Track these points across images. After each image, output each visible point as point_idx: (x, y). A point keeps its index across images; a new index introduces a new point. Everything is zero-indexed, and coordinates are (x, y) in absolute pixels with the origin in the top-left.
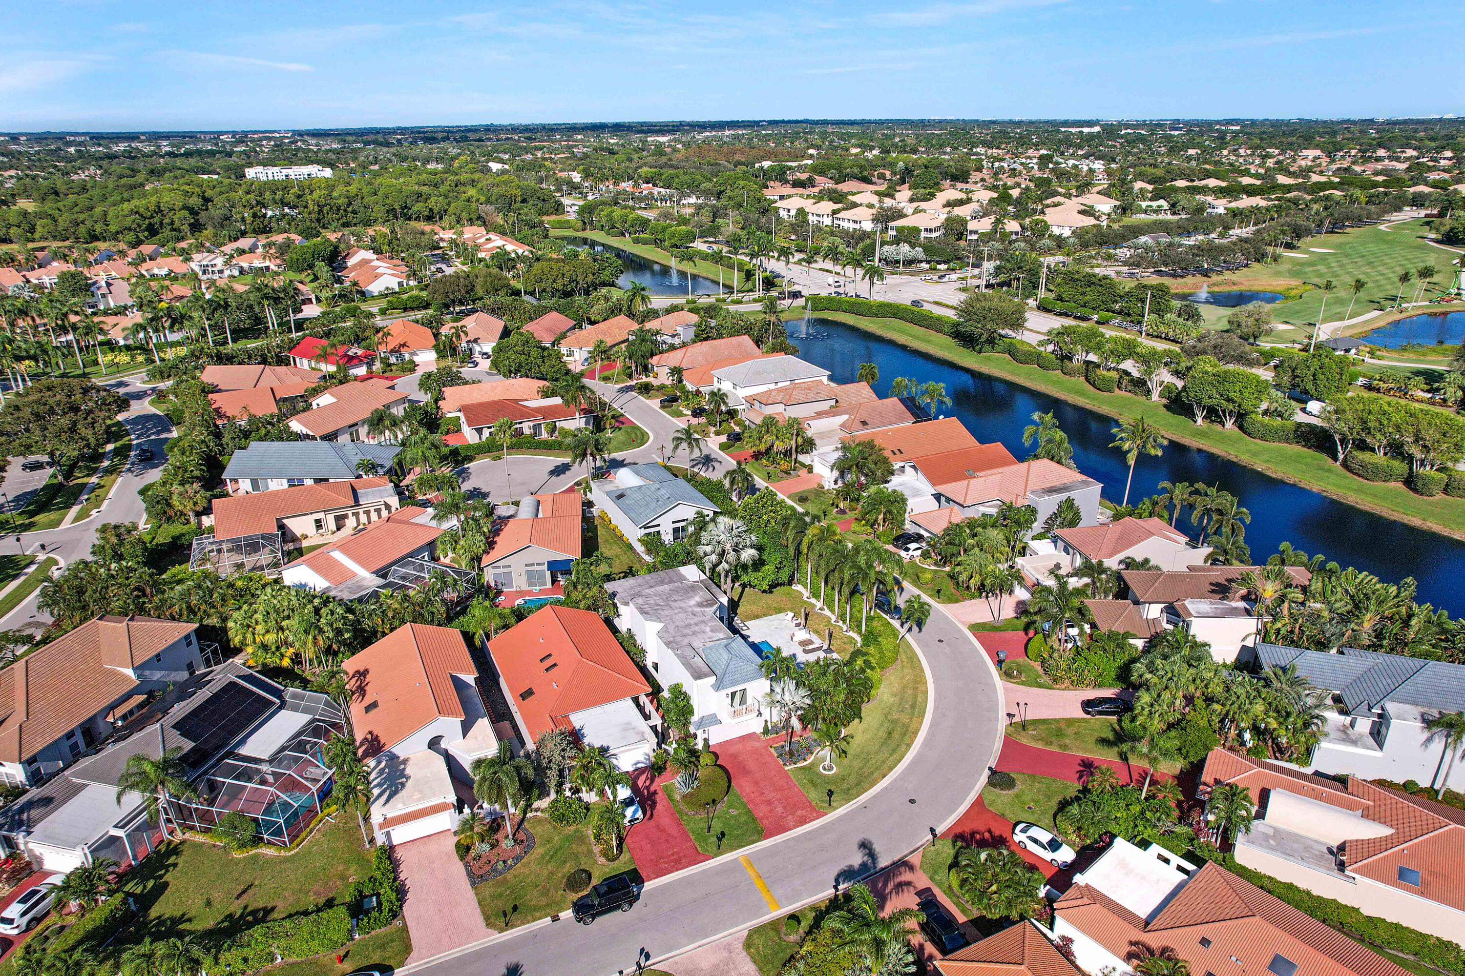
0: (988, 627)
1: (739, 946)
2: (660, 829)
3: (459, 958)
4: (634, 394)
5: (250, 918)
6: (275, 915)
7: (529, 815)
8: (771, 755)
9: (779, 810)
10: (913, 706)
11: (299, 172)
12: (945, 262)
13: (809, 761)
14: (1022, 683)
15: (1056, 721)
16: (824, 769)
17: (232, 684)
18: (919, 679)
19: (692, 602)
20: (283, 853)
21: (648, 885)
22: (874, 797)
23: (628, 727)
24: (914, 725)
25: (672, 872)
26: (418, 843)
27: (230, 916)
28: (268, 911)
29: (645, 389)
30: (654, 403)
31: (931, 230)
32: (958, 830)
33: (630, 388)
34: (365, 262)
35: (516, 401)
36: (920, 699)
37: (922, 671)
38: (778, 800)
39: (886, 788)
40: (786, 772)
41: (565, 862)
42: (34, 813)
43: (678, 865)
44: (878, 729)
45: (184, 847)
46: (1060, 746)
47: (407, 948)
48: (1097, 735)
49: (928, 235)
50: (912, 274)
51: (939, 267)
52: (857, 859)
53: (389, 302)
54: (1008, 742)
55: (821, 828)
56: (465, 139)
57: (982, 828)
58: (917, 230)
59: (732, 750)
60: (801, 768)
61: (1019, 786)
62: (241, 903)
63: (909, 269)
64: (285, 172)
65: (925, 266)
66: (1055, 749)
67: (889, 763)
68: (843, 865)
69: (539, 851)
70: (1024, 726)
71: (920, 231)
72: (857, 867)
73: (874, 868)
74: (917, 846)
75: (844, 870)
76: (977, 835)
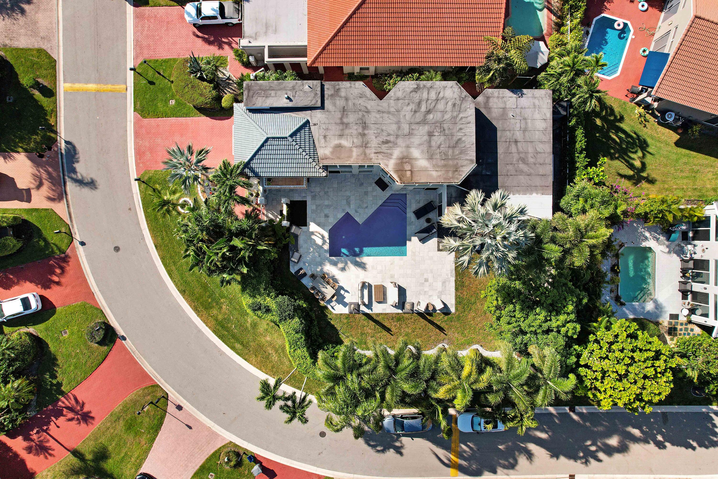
1: (45, 46)
32: (72, 262)
52: (83, 169)
61: (90, 343)
72: (76, 165)
73: (69, 177)
74: (74, 222)
75: (76, 154)
76: (58, 271)
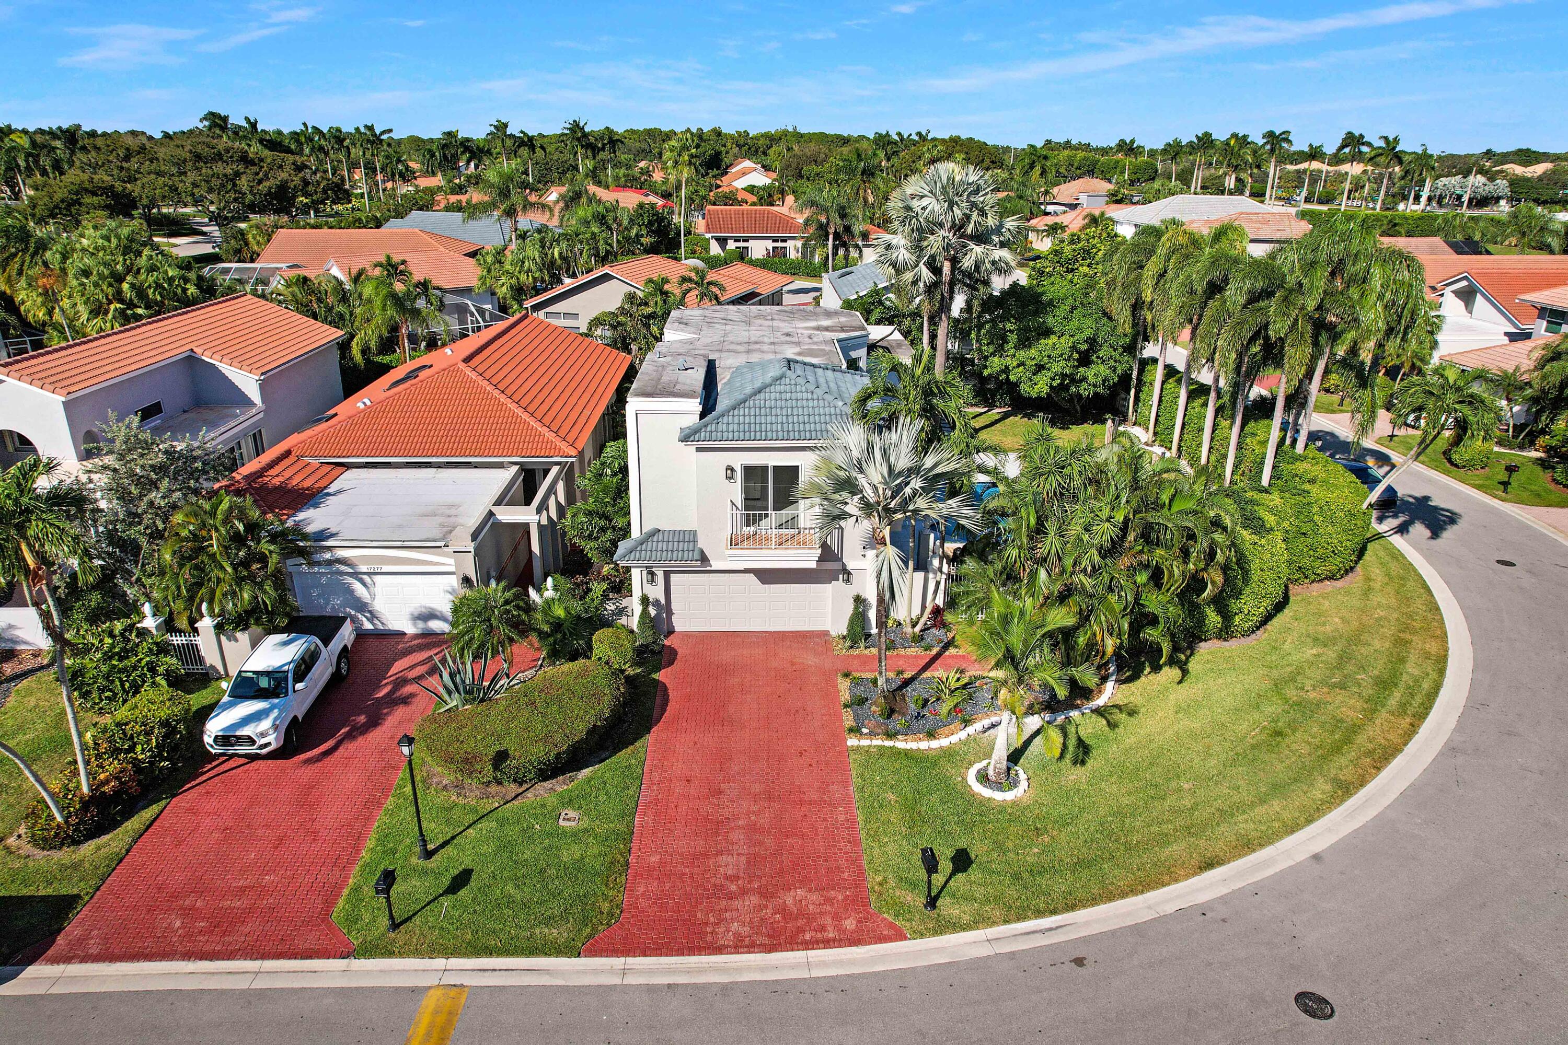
2: (304, 805)
9: (730, 863)
13: (944, 742)
16: (983, 777)
23: (441, 511)
38: (751, 829)
40: (844, 750)
44: (1239, 715)
55: (840, 986)
67: (1244, 824)
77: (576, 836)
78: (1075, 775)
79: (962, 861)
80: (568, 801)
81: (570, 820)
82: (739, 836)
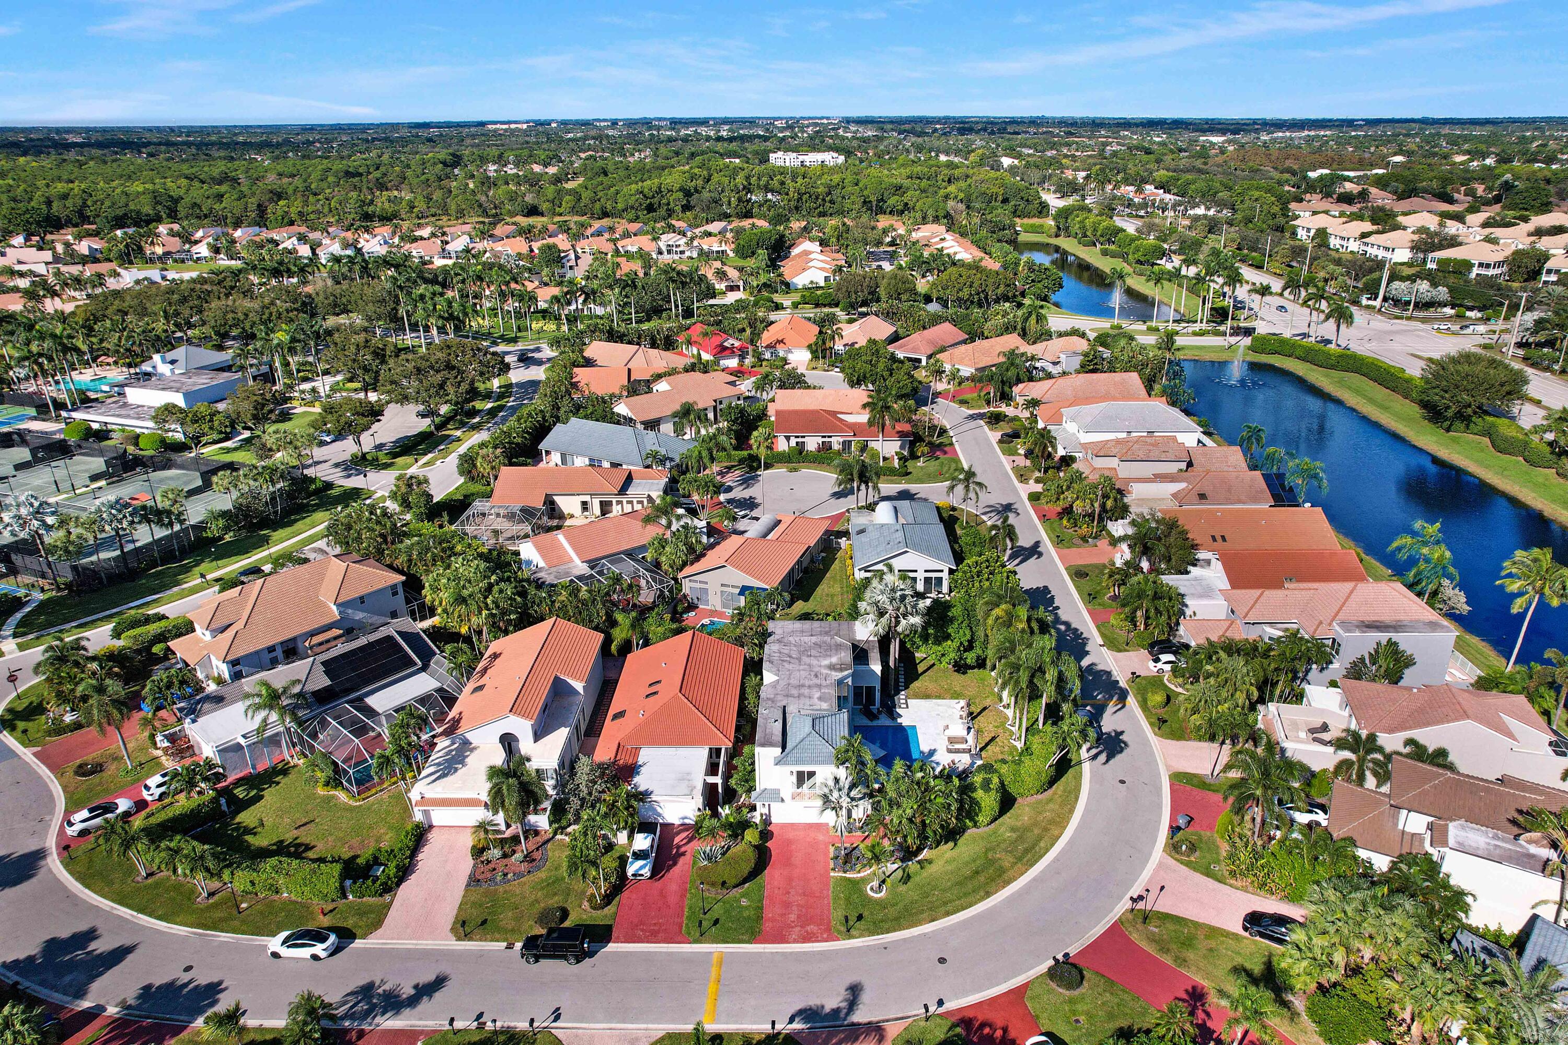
0: (1195, 781)
2: (662, 894)
3: (409, 950)
4: (982, 422)
5: (292, 849)
6: (311, 854)
7: (559, 837)
8: (826, 853)
9: (793, 917)
10: (1027, 851)
11: (813, 158)
12: (1480, 310)
13: (862, 874)
14: (1188, 864)
15: (1197, 925)
16: (872, 889)
17: (389, 638)
18: (1061, 822)
19: (826, 662)
20: (351, 802)
21: (612, 947)
22: (905, 940)
23: (685, 777)
24: (1010, 873)
25: (642, 942)
26: (453, 830)
27: (282, 842)
28: (308, 848)
29: (995, 419)
30: (994, 436)
31: (1488, 266)
32: (970, 1014)
33: (981, 416)
34: (807, 253)
35: (834, 414)
36: (1042, 844)
37: (1071, 811)
38: (798, 905)
39: (925, 935)
40: (828, 877)
41: (555, 894)
42: (207, 706)
43: (652, 937)
44: (967, 864)
45: (293, 771)
46: (1176, 959)
47: (377, 924)
48: (1239, 960)
49: (1483, 272)
50: (1424, 320)
51: (1468, 314)
52: (832, 1001)
53: (803, 296)
54: (1115, 930)
55: (821, 953)
56: (1003, 131)
57: (1000, 1023)
58: (1468, 265)
59: (791, 835)
60: (849, 879)
61: (1084, 988)
62: (295, 833)
63: (1421, 314)
64: (801, 158)
65: (1448, 311)
66: (1168, 960)
67: (949, 907)
68: (813, 1001)
69: (542, 874)
70: (1146, 917)
71: (1472, 265)
72: (827, 1009)
73: (845, 1019)
74: (910, 1014)
75: (810, 1009)
76: (987, 1030)
77: (747, 908)
78: (902, 888)
79: (860, 917)
80: (743, 896)
81: (744, 902)
82: (795, 908)
